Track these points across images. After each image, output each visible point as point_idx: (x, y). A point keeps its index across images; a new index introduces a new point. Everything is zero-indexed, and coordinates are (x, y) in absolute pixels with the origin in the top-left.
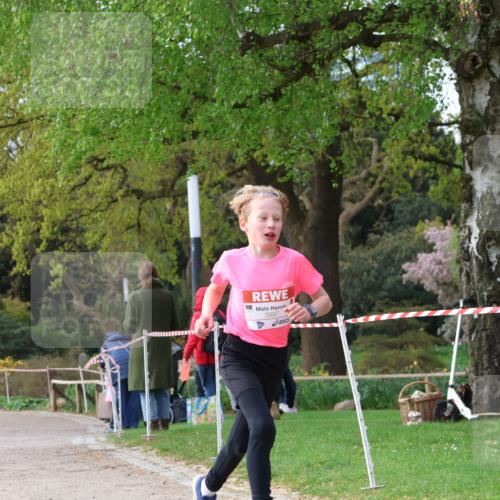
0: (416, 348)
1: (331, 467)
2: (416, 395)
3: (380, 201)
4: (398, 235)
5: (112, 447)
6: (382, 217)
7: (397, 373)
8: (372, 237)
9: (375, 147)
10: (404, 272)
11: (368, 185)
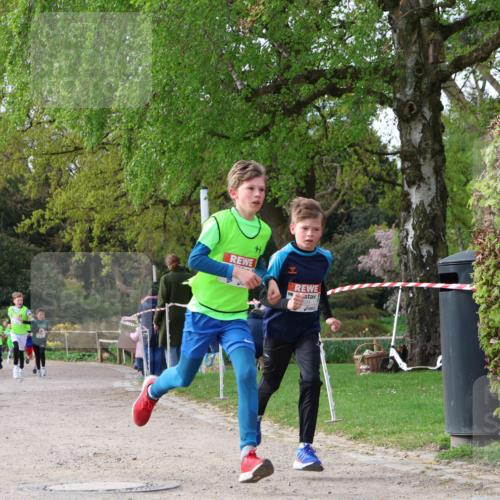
0: (367, 318)
2: (367, 353)
3: (342, 210)
4: (355, 235)
6: (343, 222)
7: (354, 337)
8: (336, 236)
9: (339, 171)
10: (360, 263)
11: (333, 197)
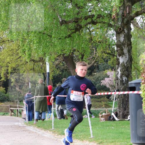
0: (104, 102)
1: (81, 132)
2: (104, 114)
3: (96, 64)
4: (100, 73)
5: (25, 126)
6: (96, 68)
7: (99, 108)
8: (93, 73)
9: (95, 50)
10: (101, 83)
11: (93, 60)
